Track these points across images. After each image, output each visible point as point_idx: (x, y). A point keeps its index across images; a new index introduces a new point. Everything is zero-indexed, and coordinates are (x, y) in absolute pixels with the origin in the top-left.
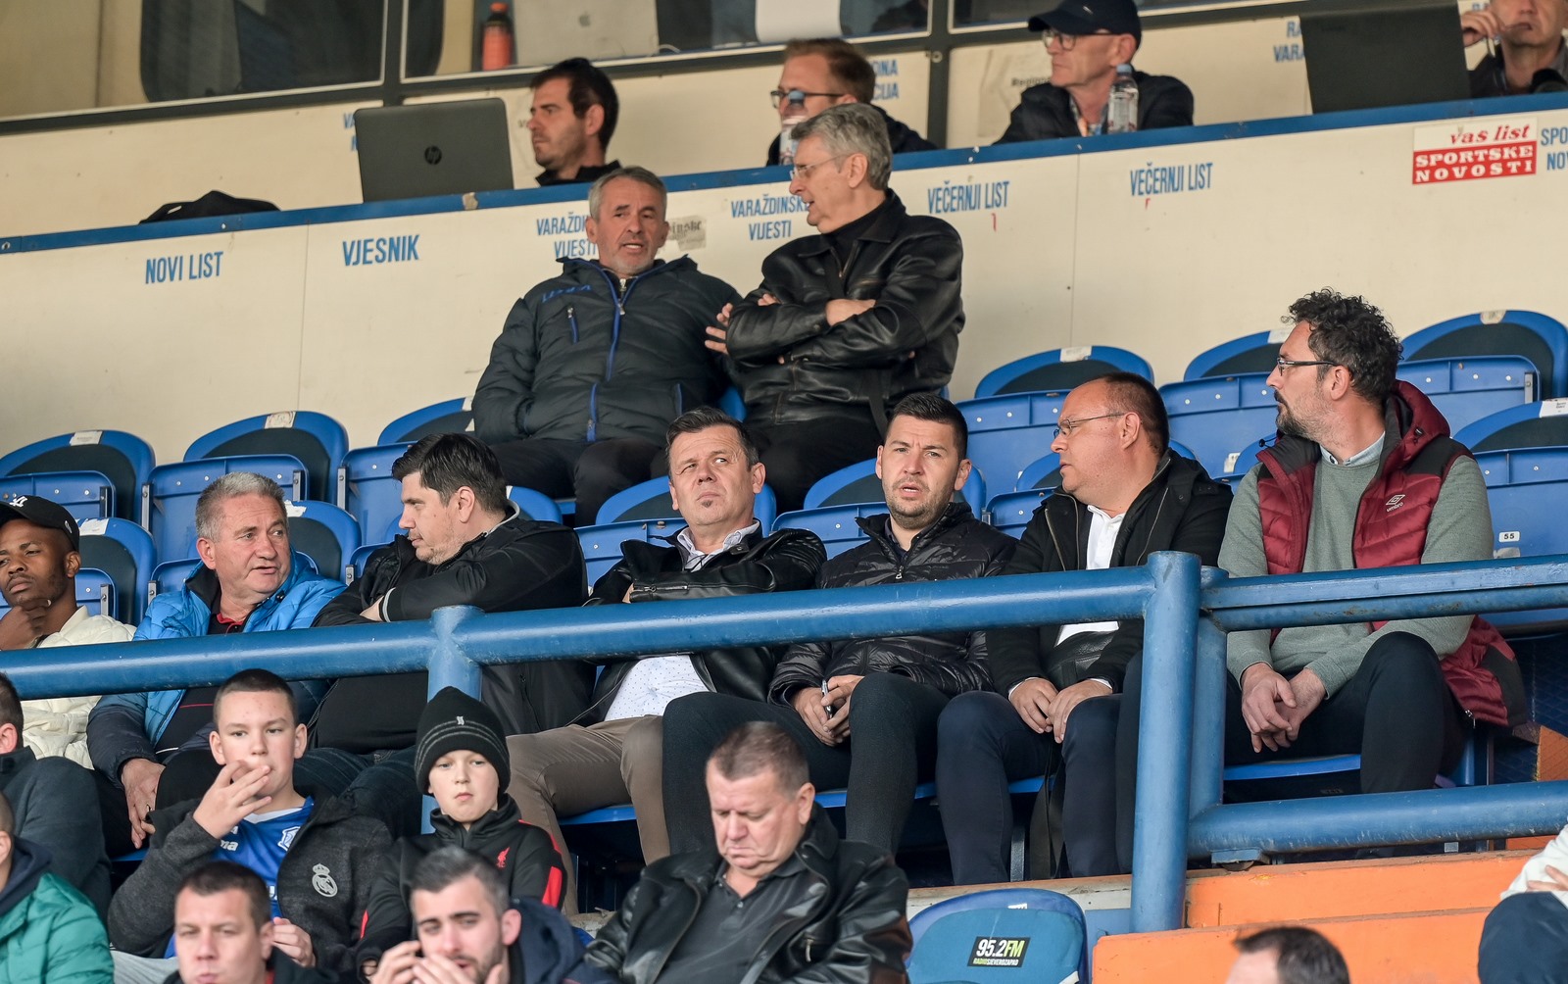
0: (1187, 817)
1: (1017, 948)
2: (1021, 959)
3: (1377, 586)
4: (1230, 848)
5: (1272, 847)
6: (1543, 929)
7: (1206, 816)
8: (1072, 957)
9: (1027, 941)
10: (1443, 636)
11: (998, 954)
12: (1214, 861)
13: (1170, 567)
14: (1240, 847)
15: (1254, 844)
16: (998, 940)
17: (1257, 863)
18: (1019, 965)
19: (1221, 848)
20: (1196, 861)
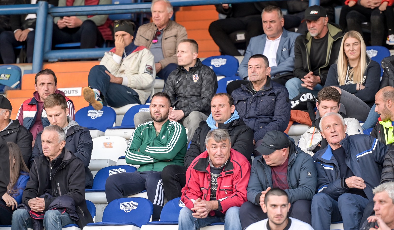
0: (44, 52)
1: (8, 76)
2: (9, 78)
3: (82, 9)
4: (52, 59)
5: (60, 58)
6: (101, 72)
7: (48, 52)
8: (18, 78)
9: (10, 75)
10: (96, 19)
11: (5, 77)
12: (49, 61)
13: (42, 4)
14: (54, 58)
15: (56, 58)
16: (5, 74)
17: (57, 62)
18: (9, 79)
19: (50, 59)
20: (45, 61)
